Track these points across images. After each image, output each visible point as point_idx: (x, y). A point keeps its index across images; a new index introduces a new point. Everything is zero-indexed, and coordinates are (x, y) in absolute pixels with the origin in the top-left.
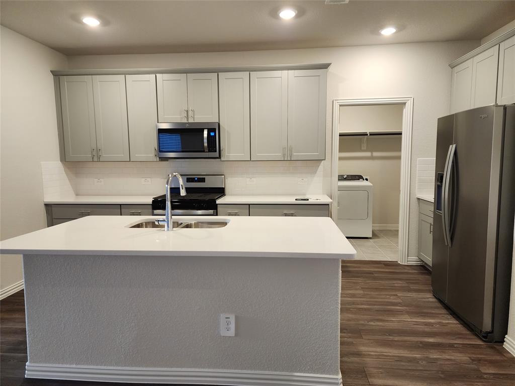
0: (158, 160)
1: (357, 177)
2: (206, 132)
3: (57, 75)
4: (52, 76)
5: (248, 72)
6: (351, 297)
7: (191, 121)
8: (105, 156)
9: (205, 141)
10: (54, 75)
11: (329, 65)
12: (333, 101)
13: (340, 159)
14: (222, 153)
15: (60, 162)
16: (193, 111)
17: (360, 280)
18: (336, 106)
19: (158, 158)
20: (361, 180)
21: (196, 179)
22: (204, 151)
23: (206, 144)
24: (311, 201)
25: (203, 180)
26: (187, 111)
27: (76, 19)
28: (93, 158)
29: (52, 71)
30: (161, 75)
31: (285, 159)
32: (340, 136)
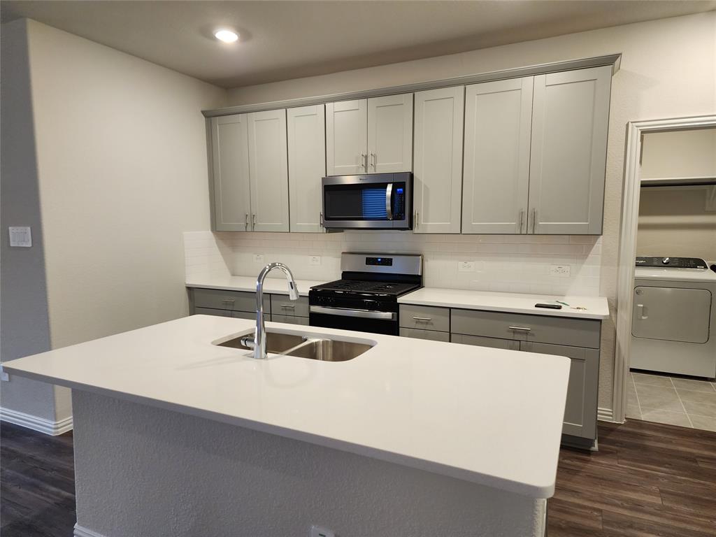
0: (325, 231)
1: (692, 263)
2: (389, 188)
3: (209, 116)
4: (204, 118)
5: (463, 87)
6: (631, 509)
7: (371, 171)
8: (261, 225)
9: (388, 202)
10: (205, 117)
11: (616, 57)
12: (627, 125)
13: (641, 227)
14: (415, 221)
15: (210, 232)
16: (374, 156)
17: (661, 472)
18: (635, 135)
19: (325, 229)
20: (700, 269)
21: (379, 260)
22: (386, 219)
23: (389, 208)
24: (565, 311)
25: (388, 262)
26: (366, 157)
27: (207, 33)
28: (246, 227)
29: (203, 112)
30: (332, 103)
31: (524, 232)
32: (642, 186)
